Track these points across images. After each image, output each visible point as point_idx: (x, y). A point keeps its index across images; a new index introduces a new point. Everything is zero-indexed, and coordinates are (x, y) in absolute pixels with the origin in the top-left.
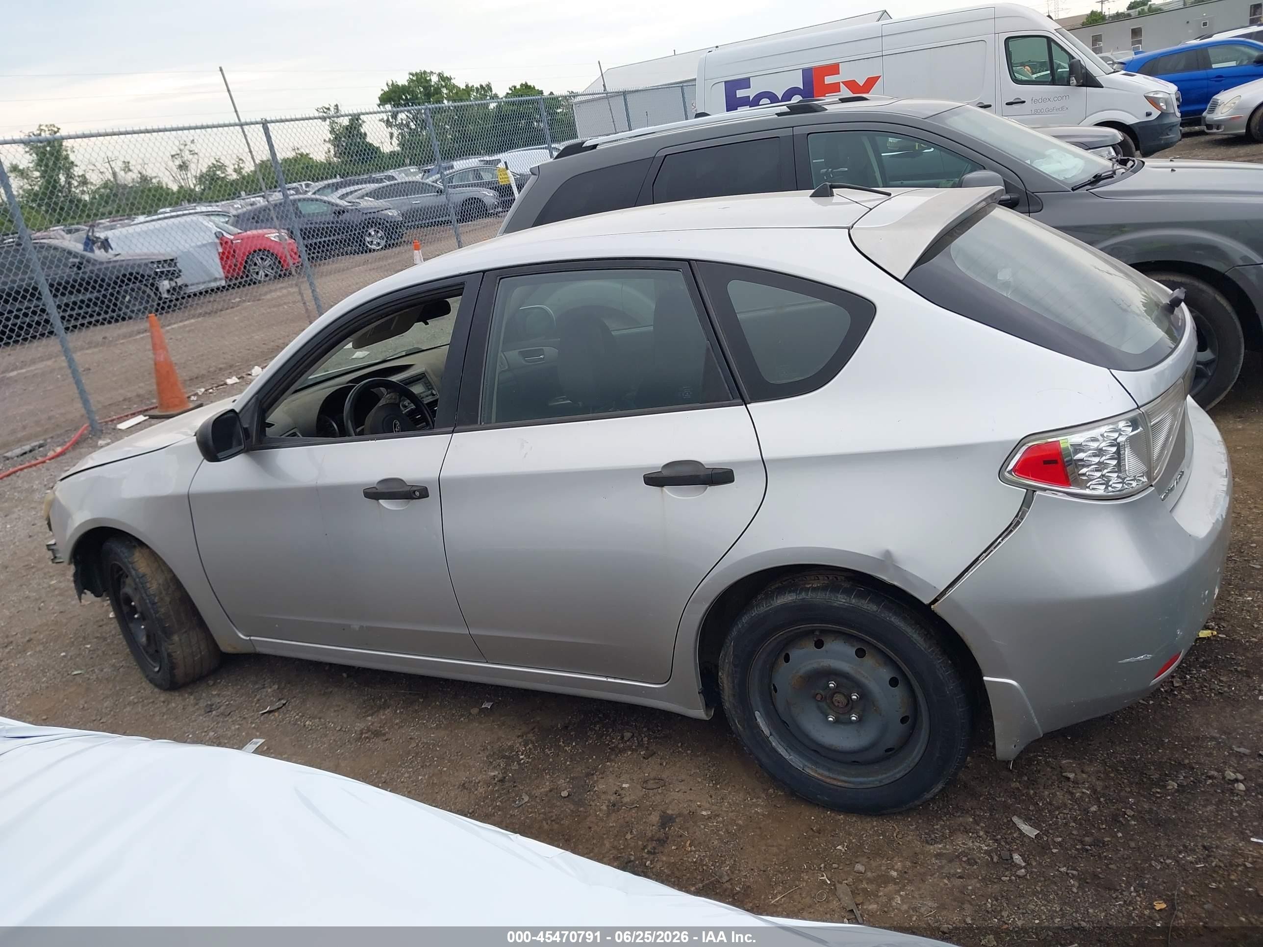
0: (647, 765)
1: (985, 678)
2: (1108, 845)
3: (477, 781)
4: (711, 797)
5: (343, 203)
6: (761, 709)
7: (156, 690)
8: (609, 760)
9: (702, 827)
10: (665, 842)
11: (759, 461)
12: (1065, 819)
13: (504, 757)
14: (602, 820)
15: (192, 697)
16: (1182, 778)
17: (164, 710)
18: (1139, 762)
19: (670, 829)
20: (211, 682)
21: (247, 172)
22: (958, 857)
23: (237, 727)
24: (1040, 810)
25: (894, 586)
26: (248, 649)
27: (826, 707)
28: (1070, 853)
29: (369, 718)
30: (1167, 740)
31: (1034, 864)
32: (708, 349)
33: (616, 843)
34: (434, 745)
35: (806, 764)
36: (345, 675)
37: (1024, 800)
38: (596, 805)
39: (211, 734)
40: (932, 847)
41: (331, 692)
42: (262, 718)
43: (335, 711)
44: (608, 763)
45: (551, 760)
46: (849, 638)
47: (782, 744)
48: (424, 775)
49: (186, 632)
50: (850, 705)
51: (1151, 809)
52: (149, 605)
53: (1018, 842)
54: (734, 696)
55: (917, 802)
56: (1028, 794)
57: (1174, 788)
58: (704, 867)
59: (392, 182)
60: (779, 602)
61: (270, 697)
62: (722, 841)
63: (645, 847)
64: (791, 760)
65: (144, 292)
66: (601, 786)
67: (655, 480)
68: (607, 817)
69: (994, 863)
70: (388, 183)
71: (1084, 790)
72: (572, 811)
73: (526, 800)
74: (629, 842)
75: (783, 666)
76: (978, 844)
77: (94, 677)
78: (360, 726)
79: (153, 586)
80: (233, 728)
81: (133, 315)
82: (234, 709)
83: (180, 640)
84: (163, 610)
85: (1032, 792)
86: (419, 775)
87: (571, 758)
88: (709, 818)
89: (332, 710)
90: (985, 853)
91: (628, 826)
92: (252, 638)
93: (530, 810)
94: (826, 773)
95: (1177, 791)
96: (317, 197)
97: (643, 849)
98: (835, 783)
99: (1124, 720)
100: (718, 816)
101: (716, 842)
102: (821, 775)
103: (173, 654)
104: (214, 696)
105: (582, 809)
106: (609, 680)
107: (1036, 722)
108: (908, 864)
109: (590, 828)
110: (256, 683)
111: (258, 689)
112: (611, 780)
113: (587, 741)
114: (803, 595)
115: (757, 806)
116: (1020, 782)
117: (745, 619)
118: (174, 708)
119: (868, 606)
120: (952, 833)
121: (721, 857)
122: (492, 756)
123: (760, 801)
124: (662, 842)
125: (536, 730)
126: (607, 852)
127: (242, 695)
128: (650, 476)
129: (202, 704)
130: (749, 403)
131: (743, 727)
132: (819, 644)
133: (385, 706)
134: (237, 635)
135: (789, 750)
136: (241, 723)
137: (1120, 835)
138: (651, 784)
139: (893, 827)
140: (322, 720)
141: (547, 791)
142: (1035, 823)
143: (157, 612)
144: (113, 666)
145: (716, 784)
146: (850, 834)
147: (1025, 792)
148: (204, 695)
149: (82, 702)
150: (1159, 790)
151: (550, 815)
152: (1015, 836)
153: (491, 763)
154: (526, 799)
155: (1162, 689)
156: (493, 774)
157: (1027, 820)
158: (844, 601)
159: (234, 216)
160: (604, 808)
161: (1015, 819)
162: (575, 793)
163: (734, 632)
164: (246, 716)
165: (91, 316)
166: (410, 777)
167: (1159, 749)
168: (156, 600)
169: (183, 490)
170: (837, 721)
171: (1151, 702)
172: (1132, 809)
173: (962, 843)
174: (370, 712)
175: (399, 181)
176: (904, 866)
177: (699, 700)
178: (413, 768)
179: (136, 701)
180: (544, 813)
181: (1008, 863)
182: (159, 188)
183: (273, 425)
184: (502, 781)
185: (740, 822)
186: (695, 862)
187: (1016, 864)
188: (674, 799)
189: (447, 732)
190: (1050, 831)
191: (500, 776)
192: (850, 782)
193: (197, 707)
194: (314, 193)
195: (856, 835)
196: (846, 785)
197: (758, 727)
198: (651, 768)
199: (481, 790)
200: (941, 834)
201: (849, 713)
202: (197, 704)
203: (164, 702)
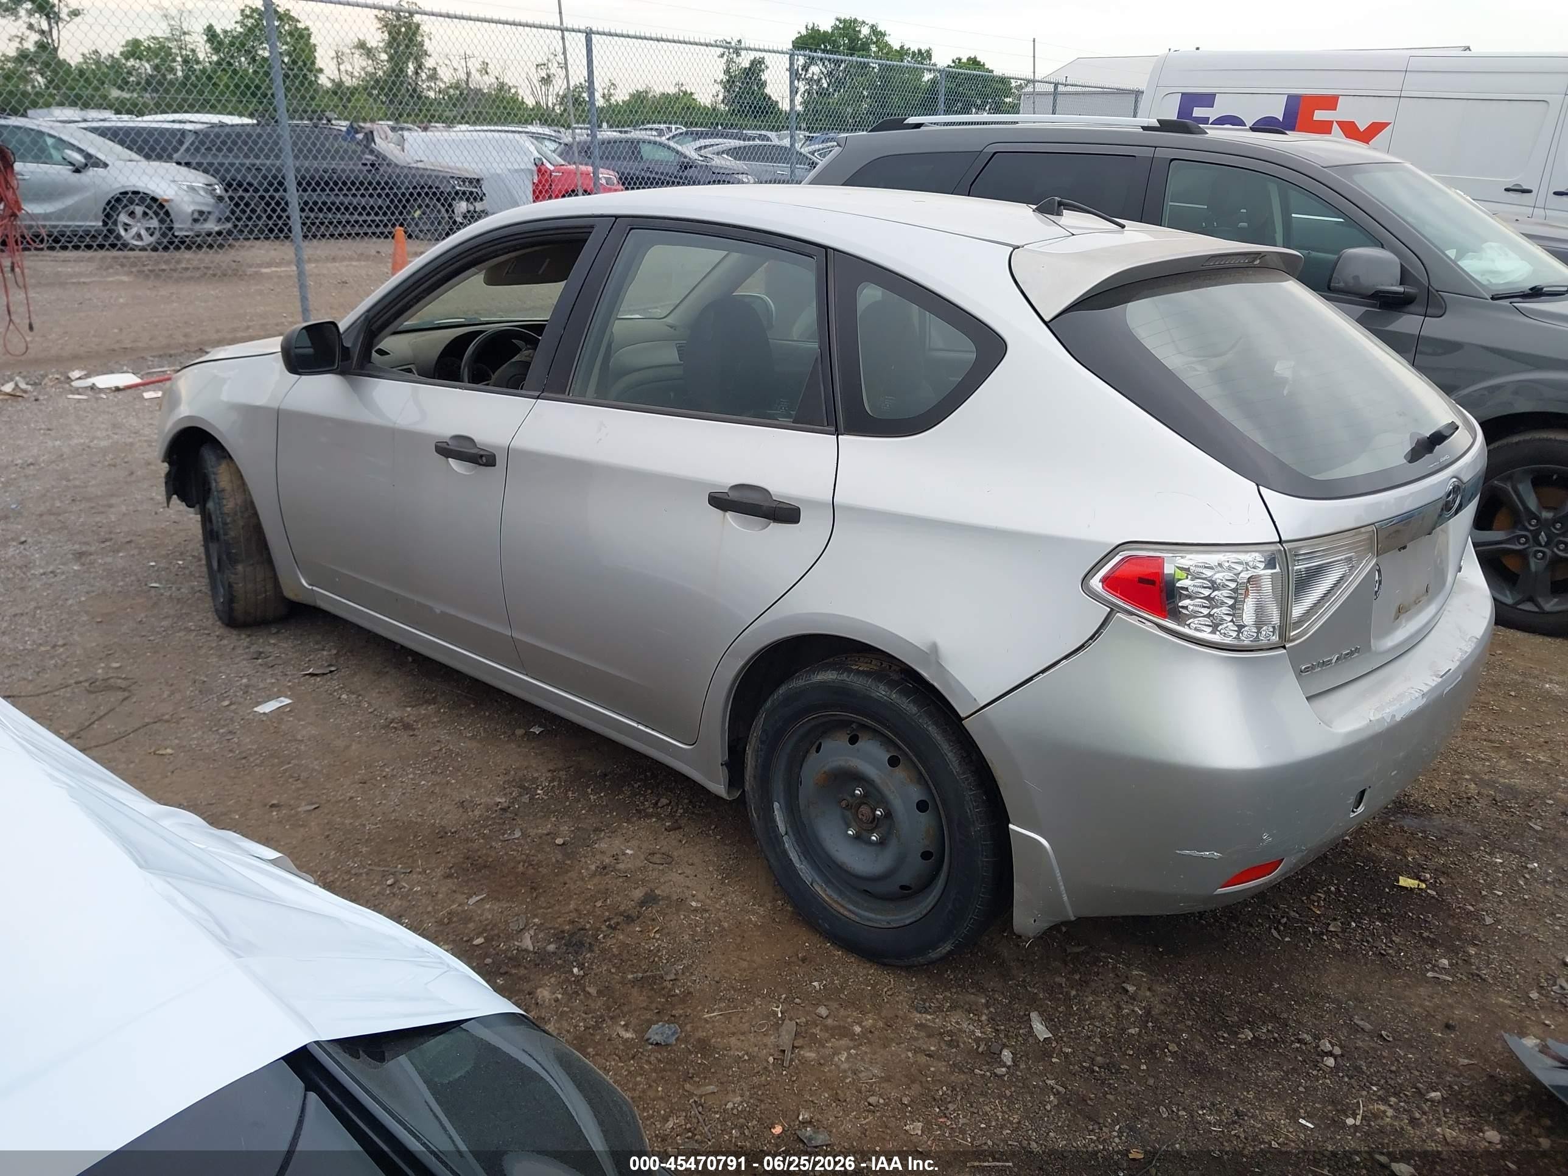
0: (665, 838)
1: (1011, 826)
2: (1122, 1073)
3: (478, 802)
4: (712, 889)
5: (694, 155)
6: (782, 801)
7: (219, 623)
8: (628, 821)
9: (682, 917)
10: (633, 921)
11: (829, 504)
12: (1092, 1031)
13: (522, 787)
14: (583, 879)
15: (248, 640)
16: (1265, 1031)
17: (214, 645)
18: (1225, 999)
19: (647, 909)
20: (274, 630)
21: (616, 101)
22: (941, 1034)
23: (273, 681)
24: (1070, 1013)
25: (933, 686)
26: (308, 600)
27: (850, 817)
28: (1071, 1067)
29: (409, 709)
30: (1276, 986)
31: (1023, 1066)
32: (817, 359)
33: (581, 907)
34: (457, 754)
35: (817, 879)
36: (410, 659)
37: (1059, 999)
38: (586, 862)
39: (245, 681)
40: (918, 1015)
41: (387, 672)
42: (302, 679)
43: (379, 692)
44: (625, 824)
45: (568, 803)
46: (887, 742)
47: (797, 848)
48: (428, 782)
49: (253, 565)
50: (875, 823)
51: (1202, 1053)
52: (220, 524)
53: (1020, 1039)
54: (755, 777)
55: (921, 960)
56: (1068, 993)
57: (1246, 1038)
58: (656, 959)
59: (765, 143)
60: (819, 677)
61: (323, 660)
62: (693, 938)
63: (609, 919)
64: (801, 870)
65: (439, 211)
66: (603, 845)
67: (721, 502)
68: (590, 878)
69: (978, 1053)
70: (760, 143)
71: (1136, 1009)
72: (557, 861)
73: (516, 836)
74: (597, 909)
75: (813, 756)
76: (971, 1027)
77: (168, 594)
78: (395, 714)
79: (229, 505)
80: (268, 681)
81: (421, 236)
82: (280, 662)
83: (245, 571)
84: (232, 534)
85: (1073, 993)
86: (423, 780)
87: (590, 808)
88: (696, 910)
89: (377, 690)
90: (974, 1040)
91: (606, 893)
92: (314, 588)
93: (514, 847)
94: (835, 896)
95: (1249, 1042)
96: (672, 144)
97: (605, 921)
98: (842, 910)
99: (1241, 948)
100: (707, 911)
101: (686, 937)
102: (829, 896)
103: (235, 585)
104: (270, 644)
105: (569, 862)
106: (640, 727)
107: (1065, 898)
108: (881, 1024)
109: (565, 884)
110: (317, 643)
111: (318, 650)
112: (617, 842)
113: (618, 795)
114: (844, 676)
115: (754, 913)
116: (1068, 979)
117: (782, 690)
118: (225, 646)
119: (908, 707)
120: (952, 1008)
121: (682, 953)
122: (508, 782)
123: (761, 911)
124: (630, 919)
125: (572, 769)
126: (568, 913)
127: (296, 652)
128: (716, 495)
129: (253, 649)
130: (842, 434)
131: (758, 817)
132: (853, 740)
133: (434, 701)
134: (299, 579)
135: (802, 858)
136: (279, 678)
137: (1144, 1067)
138: (657, 858)
139: (887, 981)
140: (360, 698)
141: (544, 834)
142: (1055, 1026)
143: (226, 534)
144: (192, 588)
145: (725, 878)
146: (836, 975)
147: (1065, 990)
148: (261, 640)
149: (143, 615)
150: (1225, 1035)
151: (532, 858)
152: (1021, 1031)
153: (505, 789)
154: (518, 834)
155: (1311, 929)
156: (500, 800)
157: (1048, 1021)
158: (884, 693)
159: (566, 145)
160: (593, 867)
161: (1034, 1015)
162: (572, 844)
163: (768, 704)
164: (289, 673)
165: (377, 226)
166: (412, 779)
167: (1260, 992)
168: (228, 520)
169: (275, 405)
170: (857, 837)
171: (1287, 939)
172: (1179, 1045)
173: (959, 1021)
174: (413, 703)
175: (774, 143)
176: (874, 1026)
177: (722, 774)
178: (422, 771)
179: (193, 628)
180: (528, 855)
181: (994, 1057)
182: (514, 99)
183: (388, 354)
184: (504, 810)
185: (726, 925)
186: (650, 951)
187: (1001, 1061)
188: (670, 881)
189: (479, 745)
190: (1065, 1039)
191: (506, 805)
192: (853, 913)
193: (247, 650)
194: (669, 139)
195: (843, 977)
196: (852, 916)
197: (774, 821)
198: (668, 842)
199: (477, 813)
200: (938, 1005)
201: (872, 831)
202: (248, 647)
203: (218, 636)
